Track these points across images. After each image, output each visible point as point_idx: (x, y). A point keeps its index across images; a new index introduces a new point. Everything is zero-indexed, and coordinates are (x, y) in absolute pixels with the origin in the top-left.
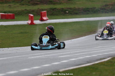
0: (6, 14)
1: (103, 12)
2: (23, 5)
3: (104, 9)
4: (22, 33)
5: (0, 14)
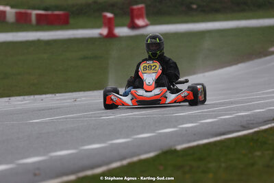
0: (49, 12)
5: (35, 12)
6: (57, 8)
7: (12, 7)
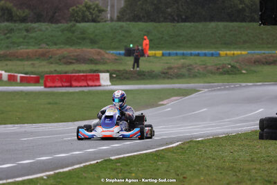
0: (28, 76)
1: (164, 78)
2: (52, 63)
3: (167, 73)
4: (50, 103)
5: (19, 75)
6: (32, 73)
7: (6, 71)
